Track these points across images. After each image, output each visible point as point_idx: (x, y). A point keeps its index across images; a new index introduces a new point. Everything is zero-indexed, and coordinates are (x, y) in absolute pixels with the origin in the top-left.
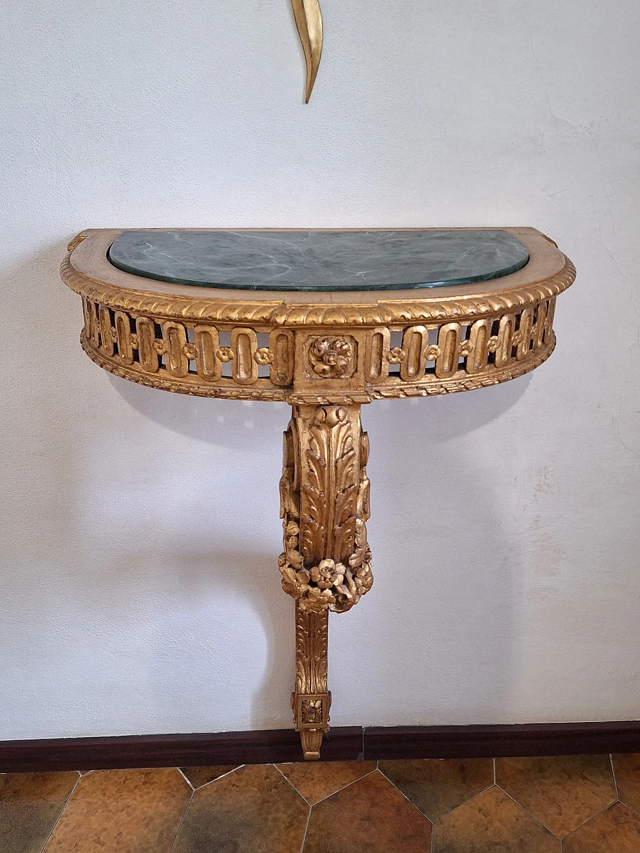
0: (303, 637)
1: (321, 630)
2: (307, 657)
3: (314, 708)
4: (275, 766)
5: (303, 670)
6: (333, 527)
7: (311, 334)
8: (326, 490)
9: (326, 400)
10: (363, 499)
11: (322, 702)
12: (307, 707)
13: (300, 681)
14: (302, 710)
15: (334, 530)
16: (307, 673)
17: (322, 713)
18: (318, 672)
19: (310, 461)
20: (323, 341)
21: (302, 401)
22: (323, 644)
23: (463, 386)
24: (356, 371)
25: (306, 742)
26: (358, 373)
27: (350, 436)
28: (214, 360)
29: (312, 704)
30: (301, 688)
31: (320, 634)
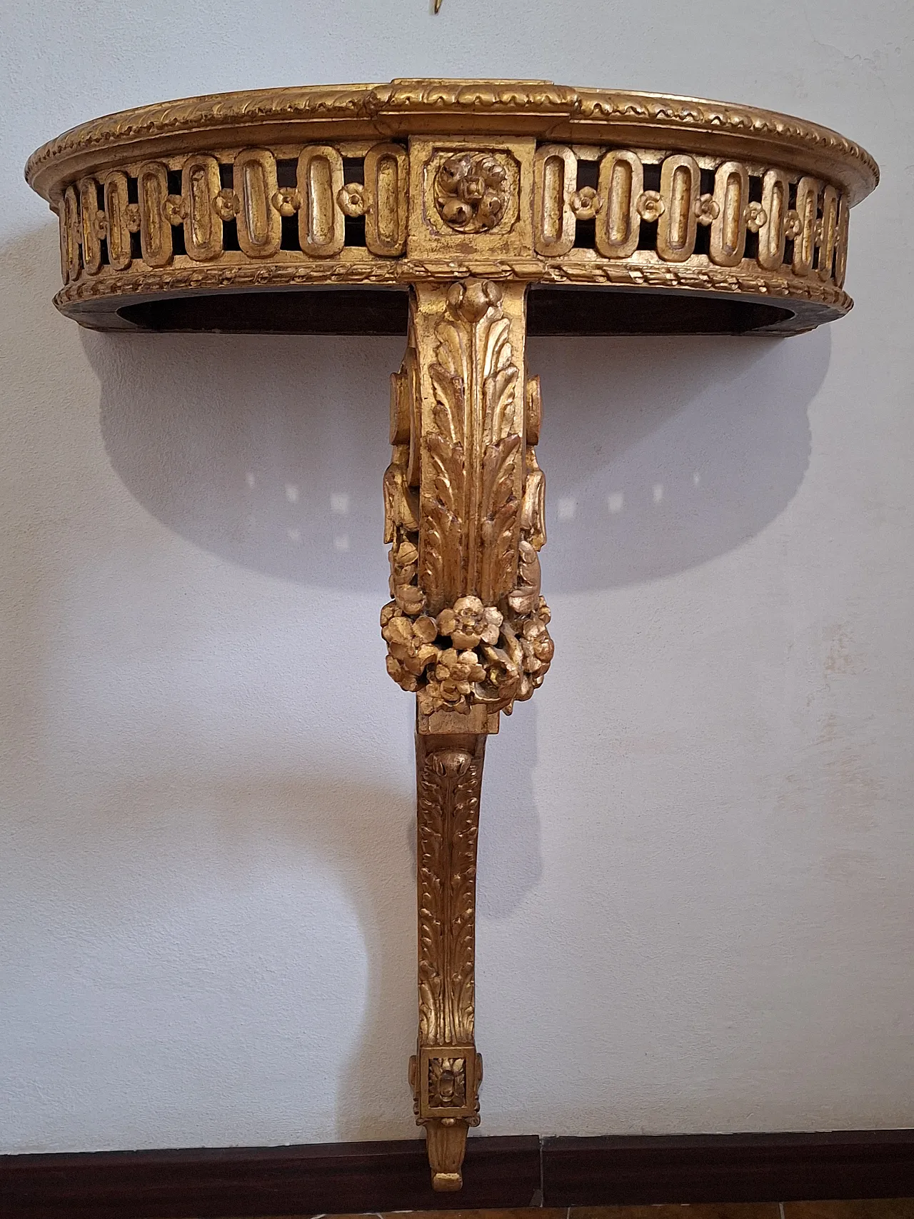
0: (431, 934)
1: (462, 918)
2: (438, 975)
3: (450, 1072)
4: (380, 1216)
5: (432, 1001)
6: (479, 520)
7: (439, 144)
8: (465, 440)
9: (465, 269)
10: (534, 503)
11: (465, 1062)
12: (439, 1071)
13: (425, 1021)
14: (430, 1079)
15: (480, 527)
16: (438, 1005)
17: (465, 1084)
18: (458, 1006)
19: (436, 385)
20: (460, 160)
21: (423, 269)
22: (467, 947)
23: (705, 278)
24: (518, 219)
25: (437, 1151)
26: (521, 222)
27: (507, 342)
28: (269, 210)
29: (447, 1064)
30: (428, 1034)
31: (462, 927)
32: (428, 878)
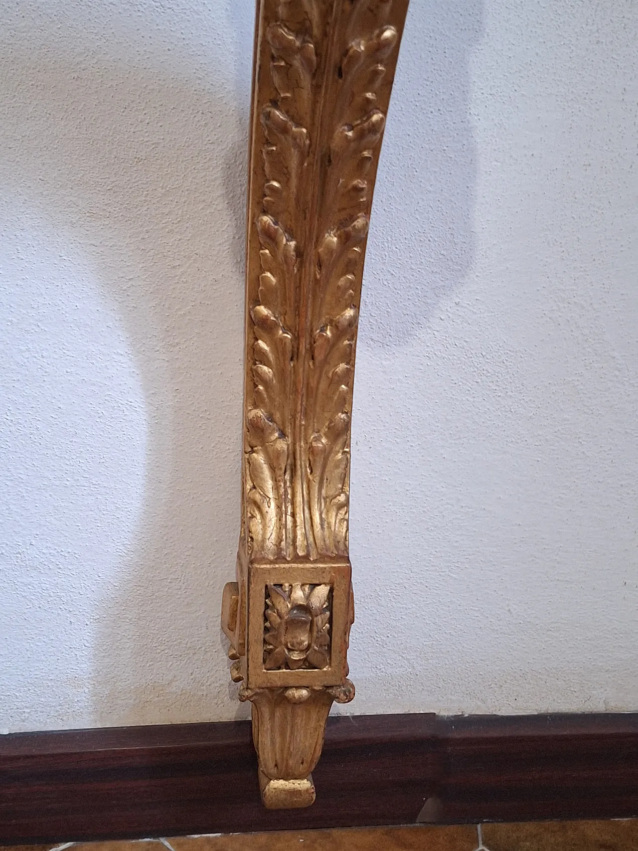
0: (271, 357)
1: (335, 326)
2: (283, 435)
3: (305, 609)
4: (167, 843)
11: (331, 591)
12: (283, 606)
13: (258, 518)
14: (266, 619)
16: (282, 490)
17: (330, 632)
22: (338, 384)
25: (273, 743)
29: (299, 595)
30: (264, 540)
31: (332, 344)
32: (270, 237)
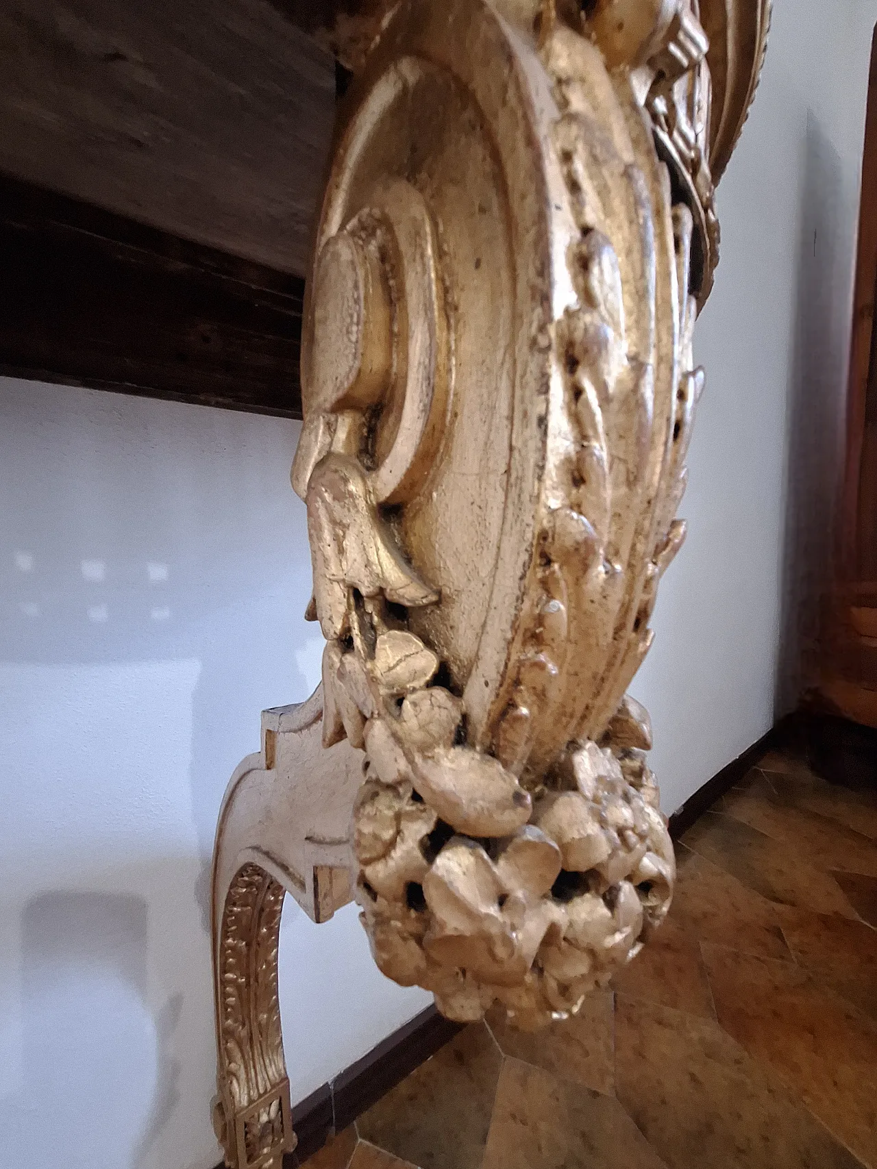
0: (234, 993)
1: (268, 962)
2: (244, 1025)
3: (267, 1123)
5: (239, 1055)
11: (280, 1100)
12: (256, 1129)
13: (235, 1082)
14: (246, 1139)
16: (246, 1057)
18: (267, 1044)
30: (240, 1097)
31: (266, 970)
